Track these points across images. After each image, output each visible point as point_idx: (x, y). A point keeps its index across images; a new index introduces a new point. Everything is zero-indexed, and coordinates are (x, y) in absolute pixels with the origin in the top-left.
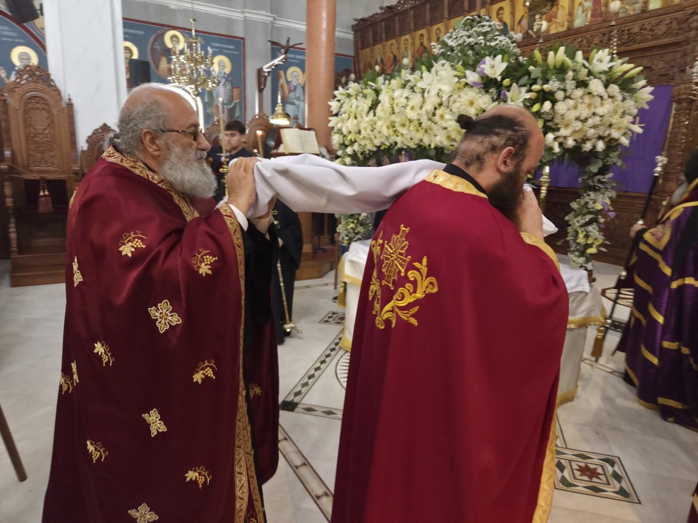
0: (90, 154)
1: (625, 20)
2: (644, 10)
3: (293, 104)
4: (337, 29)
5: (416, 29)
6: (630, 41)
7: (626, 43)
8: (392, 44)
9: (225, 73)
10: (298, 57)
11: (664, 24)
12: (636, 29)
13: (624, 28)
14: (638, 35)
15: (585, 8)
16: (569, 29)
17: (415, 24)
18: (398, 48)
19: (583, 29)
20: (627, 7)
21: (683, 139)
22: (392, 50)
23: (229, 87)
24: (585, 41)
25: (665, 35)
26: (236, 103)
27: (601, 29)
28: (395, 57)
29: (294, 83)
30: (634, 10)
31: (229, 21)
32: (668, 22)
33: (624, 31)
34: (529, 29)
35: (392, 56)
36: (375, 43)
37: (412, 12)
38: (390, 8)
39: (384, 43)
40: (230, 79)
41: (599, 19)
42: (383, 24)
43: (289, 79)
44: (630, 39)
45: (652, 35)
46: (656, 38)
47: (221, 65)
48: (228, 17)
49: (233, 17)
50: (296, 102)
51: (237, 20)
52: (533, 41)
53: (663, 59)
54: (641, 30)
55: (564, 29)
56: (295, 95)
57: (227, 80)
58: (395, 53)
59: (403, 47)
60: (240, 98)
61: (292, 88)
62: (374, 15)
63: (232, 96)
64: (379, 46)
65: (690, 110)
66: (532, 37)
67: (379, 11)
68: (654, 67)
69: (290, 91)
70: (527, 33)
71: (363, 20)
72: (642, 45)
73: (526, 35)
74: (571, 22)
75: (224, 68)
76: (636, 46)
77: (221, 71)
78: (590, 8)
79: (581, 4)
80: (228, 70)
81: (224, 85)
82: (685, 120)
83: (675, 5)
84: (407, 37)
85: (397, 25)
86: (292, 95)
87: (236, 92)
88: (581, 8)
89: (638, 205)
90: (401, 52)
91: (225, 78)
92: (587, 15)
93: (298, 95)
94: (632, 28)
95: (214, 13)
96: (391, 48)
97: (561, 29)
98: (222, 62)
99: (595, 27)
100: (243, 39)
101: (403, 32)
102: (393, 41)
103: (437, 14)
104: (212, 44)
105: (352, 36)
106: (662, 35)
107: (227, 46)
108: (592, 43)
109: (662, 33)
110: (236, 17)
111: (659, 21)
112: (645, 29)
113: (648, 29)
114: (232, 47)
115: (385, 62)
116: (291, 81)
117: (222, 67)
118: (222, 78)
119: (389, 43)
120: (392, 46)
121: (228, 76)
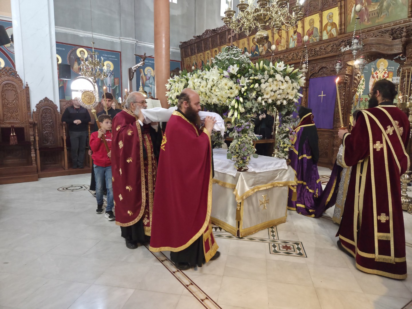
0: (38, 113)
1: (313, 45)
2: (321, 40)
3: (149, 86)
4: (170, 47)
5: (213, 48)
6: (316, 54)
7: (313, 56)
8: (201, 55)
9: (110, 70)
10: (150, 62)
11: (330, 46)
12: (318, 49)
13: (312, 49)
14: (319, 52)
15: (294, 39)
16: (287, 48)
17: (212, 45)
18: (204, 57)
19: (293, 49)
20: (313, 38)
21: (343, 102)
22: (201, 58)
23: (112, 78)
24: (295, 54)
25: (331, 52)
26: (117, 86)
27: (302, 49)
28: (202, 62)
29: (149, 75)
30: (316, 40)
31: (112, 43)
32: (332, 45)
33: (312, 50)
34: (268, 48)
35: (201, 61)
36: (192, 55)
37: (210, 39)
38: (199, 37)
39: (197, 55)
40: (113, 73)
41: (301, 44)
42: (196, 45)
43: (146, 73)
44: (316, 53)
45: (325, 52)
46: (327, 53)
47: (108, 66)
48: (112, 41)
49: (115, 41)
50: (150, 86)
51: (117, 43)
52: (270, 54)
53: (331, 63)
54: (320, 49)
55: (285, 48)
56: (150, 81)
57: (111, 74)
58: (202, 60)
59: (206, 57)
60: (119, 84)
61: (148, 78)
62: (191, 40)
63: (115, 83)
64: (195, 56)
65: (345, 87)
66: (270, 52)
67: (193, 38)
68: (328, 67)
69: (147, 80)
70: (268, 50)
71: (185, 43)
72: (322, 57)
73: (267, 51)
74: (288, 45)
75: (110, 68)
76: (319, 57)
77: (108, 69)
78: (296, 39)
79: (291, 37)
80: (112, 69)
81: (110, 77)
82: (343, 92)
83: (335, 37)
84: (209, 51)
85: (203, 46)
86: (148, 82)
87: (116, 80)
88: (292, 38)
89: (326, 135)
90: (206, 60)
91: (110, 73)
92: (295, 42)
93: (151, 82)
94: (316, 48)
95: (104, 39)
96: (200, 57)
97: (283, 49)
98: (108, 64)
99: (299, 48)
100: (120, 52)
101: (206, 49)
102: (202, 54)
103: (223, 40)
104: (103, 55)
105: (179, 51)
106: (330, 52)
107: (111, 56)
108: (298, 55)
109: (330, 51)
110: (116, 41)
111: (328, 45)
112: (322, 49)
113: (323, 49)
114: (114, 57)
115: (197, 65)
116: (147, 74)
117: (109, 67)
118: (109, 73)
119: (199, 54)
120: (201, 56)
121: (112, 72)
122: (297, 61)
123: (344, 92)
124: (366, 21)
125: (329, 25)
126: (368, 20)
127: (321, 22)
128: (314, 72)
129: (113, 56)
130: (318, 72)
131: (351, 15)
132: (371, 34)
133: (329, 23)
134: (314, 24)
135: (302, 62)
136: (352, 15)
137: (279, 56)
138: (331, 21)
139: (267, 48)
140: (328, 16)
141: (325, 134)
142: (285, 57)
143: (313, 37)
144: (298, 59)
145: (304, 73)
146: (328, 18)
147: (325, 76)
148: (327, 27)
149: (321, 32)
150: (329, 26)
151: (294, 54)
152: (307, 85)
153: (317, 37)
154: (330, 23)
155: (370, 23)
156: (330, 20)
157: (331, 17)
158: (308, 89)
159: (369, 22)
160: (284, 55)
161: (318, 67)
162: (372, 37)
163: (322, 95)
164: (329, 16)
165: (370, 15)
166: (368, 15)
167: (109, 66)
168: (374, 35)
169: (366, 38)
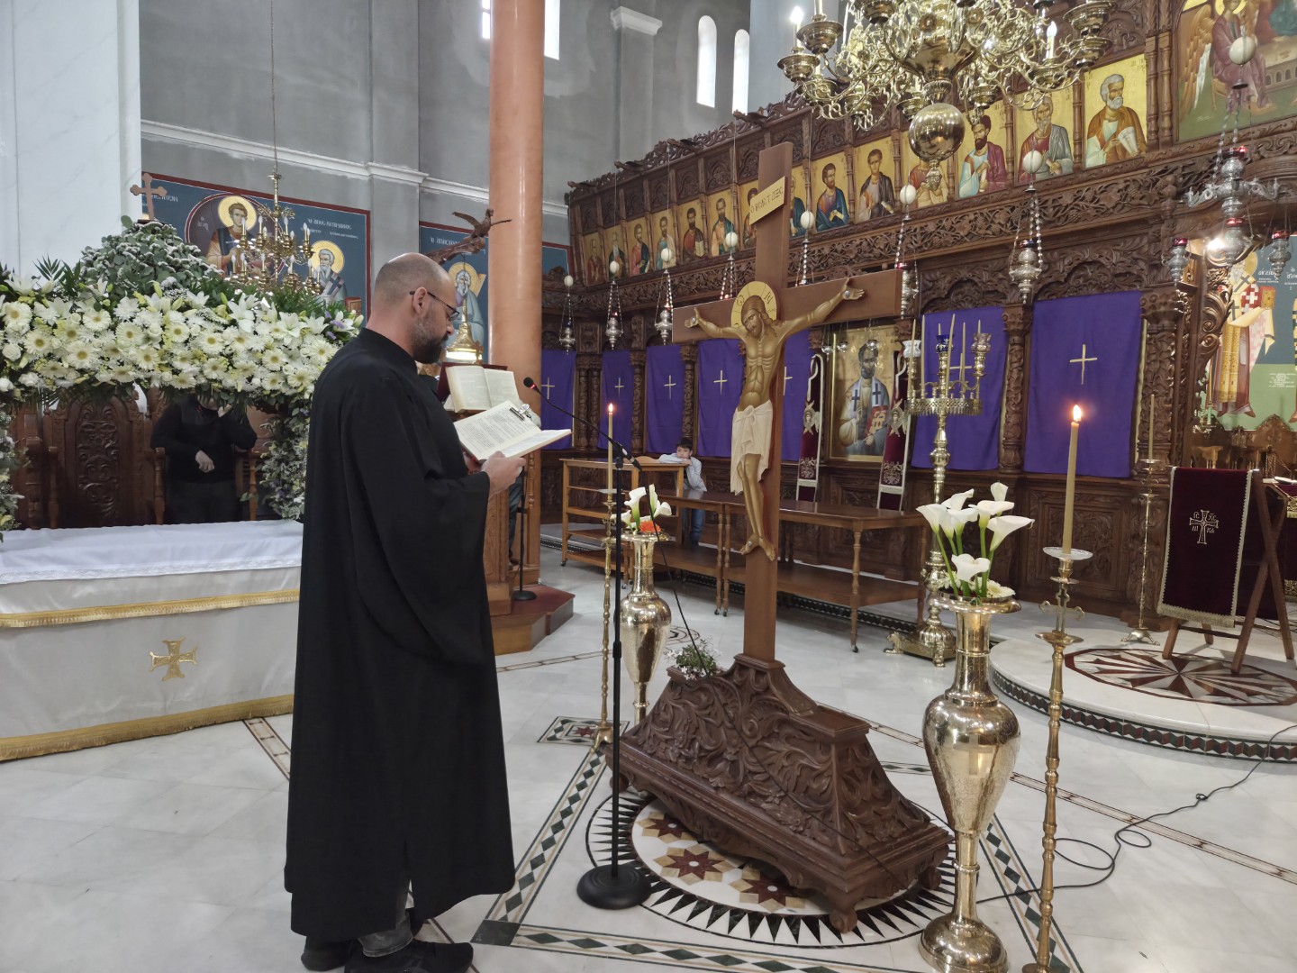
0: (63, 417)
2: (1079, 168)
4: (545, 201)
5: (680, 201)
6: (1059, 218)
7: (1050, 222)
8: (639, 226)
9: (332, 272)
11: (1115, 190)
12: (1067, 199)
13: (1046, 198)
14: (1072, 209)
15: (976, 166)
16: (950, 199)
17: (679, 195)
18: (651, 233)
19: (975, 200)
20: (1048, 163)
21: (1170, 381)
22: (639, 235)
23: (339, 297)
24: (980, 219)
25: (1120, 207)
27: (1006, 199)
28: (644, 247)
29: (463, 291)
30: (1060, 168)
31: (343, 181)
32: (1121, 186)
33: (1047, 201)
34: (881, 199)
35: (639, 245)
36: (608, 223)
37: (672, 174)
38: (632, 165)
39: (624, 224)
40: (341, 283)
41: (1002, 184)
42: (622, 192)
44: (1059, 214)
45: (1096, 208)
46: (1102, 214)
47: (326, 259)
48: (340, 174)
49: (349, 176)
51: (356, 181)
52: (889, 220)
53: (1118, 248)
54: (1075, 200)
55: (944, 199)
56: (466, 310)
57: (336, 284)
58: (644, 240)
59: (658, 231)
61: (459, 300)
62: (604, 177)
64: (616, 229)
65: (1176, 332)
66: (889, 213)
67: (614, 171)
68: (1103, 261)
70: (879, 205)
71: (584, 184)
72: (1080, 226)
73: (876, 210)
74: (954, 188)
75: (331, 263)
76: (1070, 228)
77: (325, 267)
78: (983, 166)
79: (967, 159)
80: (338, 267)
81: (330, 293)
82: (1169, 348)
83: (1131, 160)
84: (667, 213)
85: (647, 194)
87: (353, 306)
88: (968, 165)
89: (1102, 498)
90: (656, 240)
91: (332, 280)
92: (980, 178)
93: (469, 312)
94: (1060, 198)
95: (313, 168)
96: (636, 233)
97: (936, 200)
98: (326, 252)
99: (995, 196)
100: (368, 213)
101: (658, 205)
102: (642, 221)
103: (718, 176)
104: (310, 221)
105: (565, 213)
106: (1113, 208)
107: (335, 225)
108: (992, 222)
109: (1112, 204)
110: (353, 177)
111: (1105, 185)
112: (1084, 198)
113: (1088, 198)
114: (345, 226)
115: (626, 257)
116: (456, 288)
117: (328, 262)
118: (326, 281)
119: (634, 223)
120: (639, 230)
121: (339, 278)
122: (988, 241)
123: (1172, 347)
125: (1107, 116)
126: (1262, 96)
127: (1079, 106)
128: (1050, 280)
129: (341, 226)
130: (1066, 280)
132: (1282, 143)
133: (1109, 111)
134: (1050, 115)
135: (1018, 242)
136: (1200, 81)
137: (923, 225)
138: (1115, 105)
139: (876, 197)
140: (1106, 85)
141: (1100, 496)
142: (943, 228)
143: (1050, 158)
144: (994, 234)
145: (1027, 278)
146: (1104, 93)
147: (1094, 291)
148: (1100, 124)
150: (1110, 121)
151: (976, 218)
152: (1025, 324)
153: (1064, 160)
154: (1113, 110)
155: (1268, 105)
156: (1112, 99)
157: (1115, 91)
158: (1028, 338)
160: (941, 221)
161: (1066, 262)
162: (1285, 153)
163: (1083, 360)
164: (1110, 86)
165: (1268, 78)
167: (327, 257)
168: (1291, 147)
169: (1262, 158)
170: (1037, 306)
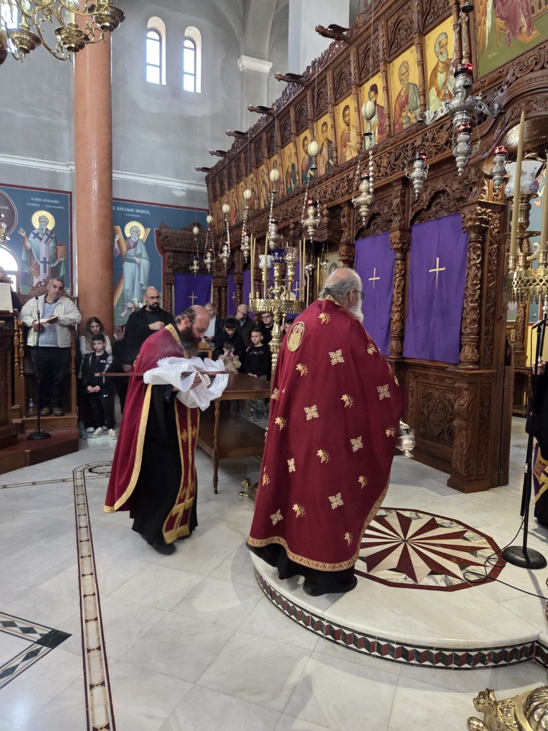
1: (408, 132)
3: (134, 261)
9: (47, 229)
10: (138, 211)
11: (445, 129)
12: (418, 141)
14: (422, 149)
15: (372, 124)
20: (409, 114)
22: (234, 199)
23: (52, 244)
24: (375, 165)
25: (449, 143)
26: (61, 262)
27: (388, 147)
29: (134, 239)
30: (415, 118)
31: (54, 174)
32: (448, 125)
34: (329, 159)
40: (53, 236)
41: (384, 135)
43: (128, 235)
45: (435, 146)
46: (439, 151)
47: (43, 220)
48: (52, 170)
49: (58, 171)
50: (137, 260)
51: (63, 173)
55: (356, 153)
56: (136, 251)
57: (50, 236)
60: (66, 256)
61: (132, 245)
63: (56, 255)
66: (332, 168)
68: (448, 189)
69: (129, 248)
70: (328, 162)
73: (328, 166)
75: (47, 224)
77: (42, 227)
78: (376, 123)
80: (51, 226)
81: (46, 242)
82: (475, 257)
85: (234, 171)
86: (131, 252)
87: (61, 249)
90: (240, 201)
91: (47, 234)
92: (375, 133)
93: (139, 251)
94: (415, 141)
95: (34, 167)
96: (233, 197)
97: (353, 155)
98: (43, 218)
100: (70, 193)
104: (33, 199)
105: (205, 189)
106: (445, 145)
107: (49, 201)
108: (381, 166)
109: (444, 141)
110: (61, 171)
111: (439, 126)
112: (427, 139)
113: (430, 139)
114: (56, 202)
116: (130, 237)
117: (44, 223)
118: (43, 235)
119: (232, 192)
120: (234, 195)
121: (52, 233)
123: (478, 256)
124: (524, 29)
125: (440, 69)
126: (530, 26)
127: (422, 63)
128: (419, 208)
129: (53, 202)
130: (429, 207)
131: (485, 23)
132: (529, 61)
133: (440, 64)
134: (408, 76)
137: (347, 174)
138: (443, 59)
139: (327, 157)
140: (437, 44)
141: (447, 378)
142: (357, 175)
143: (410, 111)
144: (383, 176)
145: (364, 204)
146: (437, 50)
147: (446, 214)
148: (436, 76)
149: (424, 94)
150: (441, 73)
152: (403, 244)
153: (418, 110)
154: (442, 63)
155: (534, 33)
156: (441, 54)
157: (443, 46)
158: (409, 254)
159: (533, 29)
160: (356, 170)
161: (428, 192)
162: (532, 71)
163: (437, 269)
164: (440, 43)
165: (533, 8)
166: (527, 9)
167: (44, 220)
168: (536, 63)
169: (517, 78)
170: (414, 228)
